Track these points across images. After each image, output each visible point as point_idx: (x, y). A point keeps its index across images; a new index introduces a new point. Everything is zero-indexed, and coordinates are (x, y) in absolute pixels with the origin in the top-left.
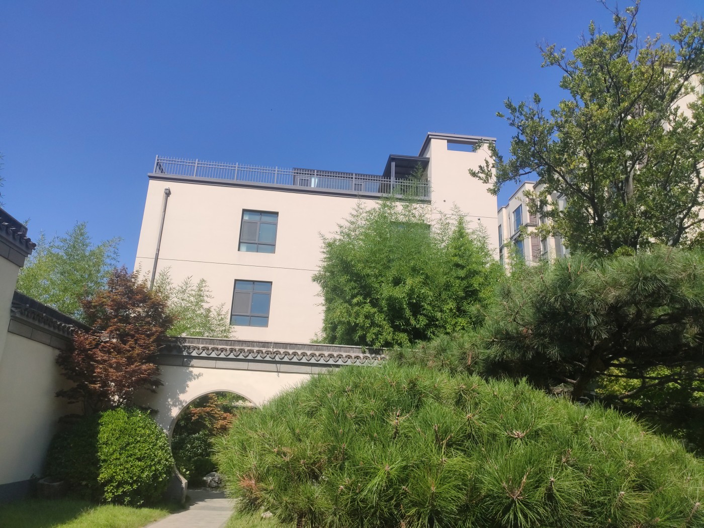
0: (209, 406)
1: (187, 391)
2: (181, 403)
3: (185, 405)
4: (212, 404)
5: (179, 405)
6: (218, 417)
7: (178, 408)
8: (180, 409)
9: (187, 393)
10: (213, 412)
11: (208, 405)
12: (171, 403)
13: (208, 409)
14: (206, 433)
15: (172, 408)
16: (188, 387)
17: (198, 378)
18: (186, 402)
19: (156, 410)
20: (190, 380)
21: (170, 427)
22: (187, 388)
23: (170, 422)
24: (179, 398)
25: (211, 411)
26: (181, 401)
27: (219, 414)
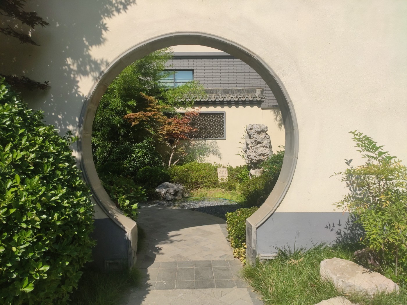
0: (150, 111)
1: (105, 40)
2: (96, 65)
3: (105, 69)
4: (153, 108)
5: (92, 70)
6: (162, 122)
7: (90, 78)
8: (95, 79)
9: (107, 43)
10: (155, 117)
11: (148, 109)
12: (74, 67)
13: (149, 114)
14: (150, 141)
15: (78, 79)
16: (106, 29)
17: (125, 8)
18: (108, 64)
19: (43, 83)
20: (109, 14)
21: (80, 119)
22: (104, 32)
23: (79, 107)
24: (89, 56)
25: (154, 115)
26: (95, 63)
27: (162, 119)
